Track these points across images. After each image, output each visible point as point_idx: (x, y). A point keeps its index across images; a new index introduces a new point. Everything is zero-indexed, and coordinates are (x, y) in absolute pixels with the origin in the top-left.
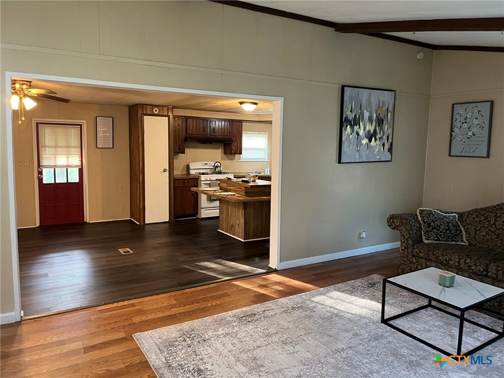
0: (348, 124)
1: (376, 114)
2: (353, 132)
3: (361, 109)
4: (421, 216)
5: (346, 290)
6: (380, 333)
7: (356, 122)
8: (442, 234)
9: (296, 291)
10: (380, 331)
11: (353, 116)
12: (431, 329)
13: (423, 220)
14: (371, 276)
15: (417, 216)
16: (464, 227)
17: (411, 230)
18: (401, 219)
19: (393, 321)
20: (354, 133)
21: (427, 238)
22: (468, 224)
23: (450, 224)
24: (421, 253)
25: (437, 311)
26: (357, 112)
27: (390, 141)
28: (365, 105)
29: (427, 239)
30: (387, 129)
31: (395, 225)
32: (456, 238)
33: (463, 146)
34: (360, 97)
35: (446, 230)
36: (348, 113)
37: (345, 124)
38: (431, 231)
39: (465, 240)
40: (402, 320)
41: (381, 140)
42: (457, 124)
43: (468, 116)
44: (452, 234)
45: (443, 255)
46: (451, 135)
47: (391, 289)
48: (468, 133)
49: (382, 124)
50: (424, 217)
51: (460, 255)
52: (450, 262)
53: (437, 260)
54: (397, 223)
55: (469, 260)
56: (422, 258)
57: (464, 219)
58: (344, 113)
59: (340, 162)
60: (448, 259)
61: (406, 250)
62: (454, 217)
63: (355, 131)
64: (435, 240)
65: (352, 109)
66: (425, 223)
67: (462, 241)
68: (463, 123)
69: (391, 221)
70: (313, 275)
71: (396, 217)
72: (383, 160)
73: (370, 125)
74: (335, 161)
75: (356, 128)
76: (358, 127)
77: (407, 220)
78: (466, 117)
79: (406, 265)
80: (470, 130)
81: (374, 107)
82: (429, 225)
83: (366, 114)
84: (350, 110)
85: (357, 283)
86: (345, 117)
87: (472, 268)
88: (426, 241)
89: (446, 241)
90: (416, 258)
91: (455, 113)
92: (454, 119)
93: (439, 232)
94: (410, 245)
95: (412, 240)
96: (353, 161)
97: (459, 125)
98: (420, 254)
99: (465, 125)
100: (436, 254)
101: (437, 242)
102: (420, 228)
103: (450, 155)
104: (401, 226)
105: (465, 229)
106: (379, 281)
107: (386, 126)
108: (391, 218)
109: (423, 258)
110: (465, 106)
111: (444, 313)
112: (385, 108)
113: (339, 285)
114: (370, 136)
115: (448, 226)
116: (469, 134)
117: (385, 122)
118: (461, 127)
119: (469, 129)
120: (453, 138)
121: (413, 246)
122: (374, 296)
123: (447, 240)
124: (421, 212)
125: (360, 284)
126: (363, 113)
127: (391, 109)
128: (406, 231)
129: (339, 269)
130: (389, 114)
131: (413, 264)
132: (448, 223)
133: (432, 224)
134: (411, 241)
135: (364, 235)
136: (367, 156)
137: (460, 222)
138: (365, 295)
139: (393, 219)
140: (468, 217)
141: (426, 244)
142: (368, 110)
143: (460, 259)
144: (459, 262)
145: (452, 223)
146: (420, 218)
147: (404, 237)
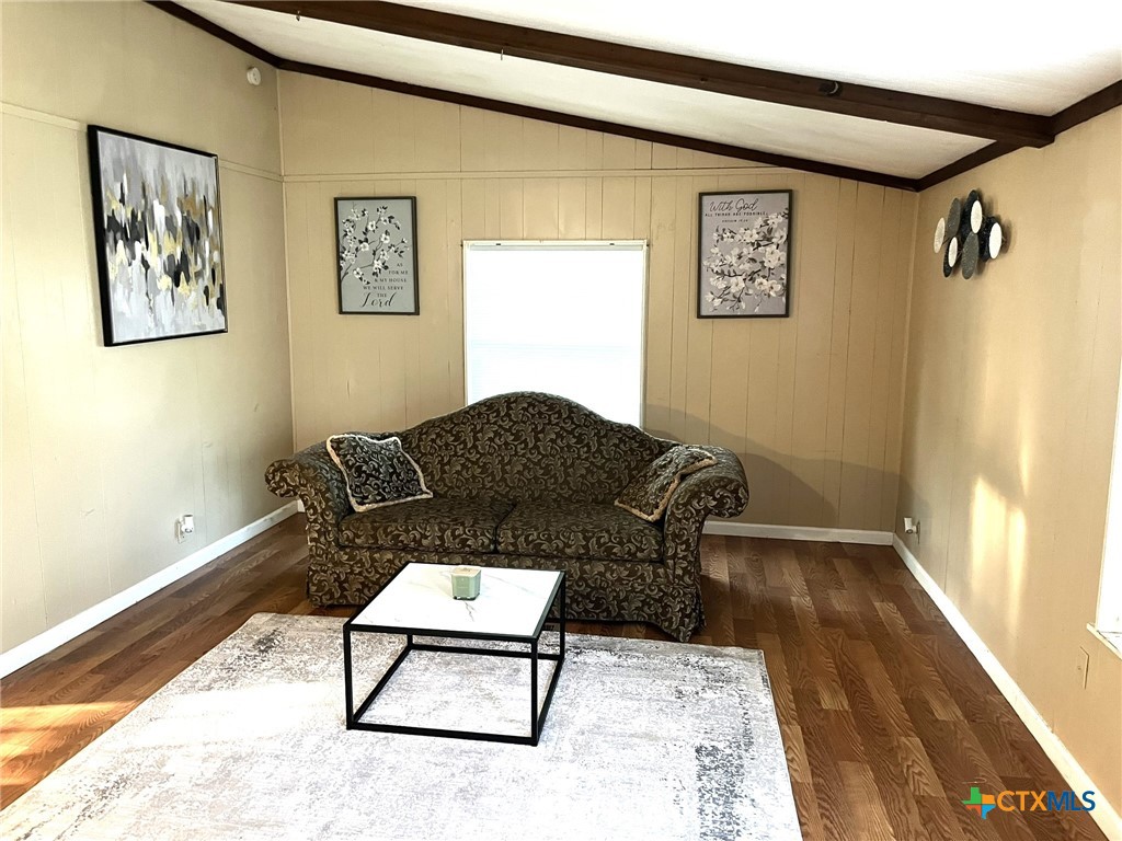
0: (119, 235)
1: (182, 212)
2: (134, 257)
3: (144, 196)
4: (338, 455)
5: (215, 681)
6: (361, 756)
7: (135, 231)
8: (385, 484)
9: (74, 739)
10: (358, 752)
11: (129, 216)
12: (445, 698)
13: (345, 463)
14: (249, 621)
15: (329, 455)
16: (417, 462)
17: (328, 490)
18: (302, 468)
19: (367, 714)
20: (137, 262)
21: (359, 500)
22: (423, 454)
23: (395, 460)
24: (359, 537)
25: (431, 654)
26: (135, 201)
27: (219, 281)
28: (153, 186)
29: (361, 504)
30: (210, 252)
31: (288, 485)
32: (409, 488)
33: (367, 291)
34: (139, 163)
35: (391, 475)
36: (116, 205)
37: (110, 236)
38: (365, 484)
39: (424, 489)
40: (381, 701)
41: (200, 280)
42: (349, 243)
43: (369, 228)
44: (402, 481)
45: (407, 531)
46: (339, 268)
47: (313, 640)
48: (372, 265)
49: (198, 238)
50: (345, 456)
51: (441, 522)
52: (425, 542)
53: (396, 544)
54: (294, 481)
55: (461, 528)
56: (360, 547)
57: (414, 445)
58: (105, 204)
59: (108, 340)
60: (418, 536)
61: (322, 539)
62: (395, 443)
63: (138, 257)
64: (377, 502)
65: (123, 194)
66: (349, 468)
67: (423, 493)
68: (361, 242)
69: (277, 479)
70: (93, 672)
71: (288, 467)
72: (209, 330)
73: (172, 238)
74: (94, 340)
75: (139, 246)
76: (144, 243)
77: (315, 469)
78: (366, 229)
79: (325, 572)
80: (377, 257)
81: (175, 195)
82: (359, 469)
83: (160, 213)
84: (119, 197)
85: (229, 650)
86: (109, 217)
87: (468, 543)
88: (361, 509)
89: (397, 498)
90: (348, 550)
91: (342, 219)
92: (341, 234)
93: (379, 482)
94: (331, 524)
95: (334, 513)
96: (143, 338)
97: (353, 245)
98: (357, 540)
99: (365, 247)
100: (392, 532)
101: (381, 504)
102: (343, 482)
103: (341, 312)
104: (305, 486)
105: (420, 466)
106: (274, 628)
107: (207, 244)
108: (274, 471)
109: (363, 548)
110: (361, 205)
111: (443, 654)
112: (199, 198)
113: (187, 675)
114: (173, 269)
115: (392, 466)
116: (376, 266)
117: (203, 236)
118: (357, 249)
119: (374, 254)
120: (342, 273)
121: (337, 525)
122: (288, 670)
123: (399, 497)
124: (335, 445)
125: (237, 652)
126: (152, 206)
127: (211, 202)
128: (316, 494)
129: (155, 632)
130: (210, 214)
131: (342, 564)
132: (391, 459)
133: (364, 468)
134: (331, 516)
135: (189, 524)
136: (174, 322)
137: (408, 453)
138: (269, 677)
139: (282, 473)
140: (420, 440)
141: (363, 515)
142: (163, 200)
143: (443, 531)
144: (441, 538)
145: (398, 458)
146: (337, 460)
147: (315, 509)
